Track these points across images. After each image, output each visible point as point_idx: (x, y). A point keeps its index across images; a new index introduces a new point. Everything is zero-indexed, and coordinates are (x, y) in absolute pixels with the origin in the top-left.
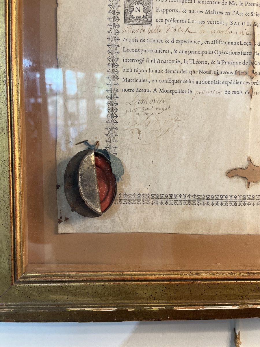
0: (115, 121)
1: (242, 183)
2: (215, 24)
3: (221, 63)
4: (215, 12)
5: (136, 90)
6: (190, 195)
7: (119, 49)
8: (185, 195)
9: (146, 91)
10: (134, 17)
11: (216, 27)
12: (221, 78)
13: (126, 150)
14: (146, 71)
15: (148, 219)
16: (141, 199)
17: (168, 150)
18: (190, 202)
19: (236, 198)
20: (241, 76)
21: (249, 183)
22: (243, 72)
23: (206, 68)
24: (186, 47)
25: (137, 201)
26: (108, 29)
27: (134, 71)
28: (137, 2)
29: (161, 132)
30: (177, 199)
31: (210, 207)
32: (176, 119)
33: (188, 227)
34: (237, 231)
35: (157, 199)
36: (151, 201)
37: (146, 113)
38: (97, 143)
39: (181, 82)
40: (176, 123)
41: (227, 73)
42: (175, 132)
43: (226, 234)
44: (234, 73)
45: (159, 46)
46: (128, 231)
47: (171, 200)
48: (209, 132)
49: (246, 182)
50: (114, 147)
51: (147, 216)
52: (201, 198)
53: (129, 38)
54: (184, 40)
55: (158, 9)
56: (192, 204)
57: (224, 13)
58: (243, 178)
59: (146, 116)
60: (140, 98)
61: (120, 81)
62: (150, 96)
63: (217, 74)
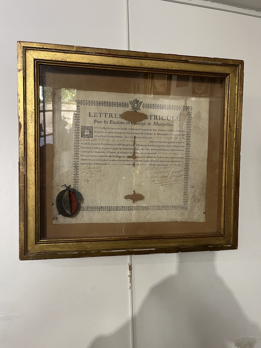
0: (77, 176)
1: (131, 201)
2: (119, 137)
3: (121, 153)
4: (118, 133)
5: (86, 164)
7: (79, 147)
8: (108, 207)
9: (91, 164)
10: (85, 135)
11: (119, 139)
12: (122, 159)
13: (82, 188)
14: (90, 156)
15: (92, 217)
16: (89, 209)
17: (100, 188)
19: (129, 207)
20: (130, 158)
22: (130, 156)
23: (115, 155)
24: (107, 146)
25: (87, 210)
26: (75, 139)
27: (86, 156)
28: (86, 129)
29: (97, 181)
30: (104, 209)
31: (118, 211)
32: (103, 175)
34: (129, 221)
35: (95, 209)
36: (93, 209)
38: (70, 186)
39: (105, 160)
40: (103, 177)
41: (124, 157)
42: (103, 181)
44: (127, 157)
45: (96, 146)
46: (83, 223)
47: (101, 209)
49: (133, 201)
50: (77, 187)
52: (114, 208)
53: (83, 143)
54: (106, 144)
55: (95, 131)
56: (110, 210)
57: (122, 133)
58: (131, 199)
59: (91, 174)
60: (88, 167)
61: (79, 160)
62: (92, 166)
63: (120, 157)
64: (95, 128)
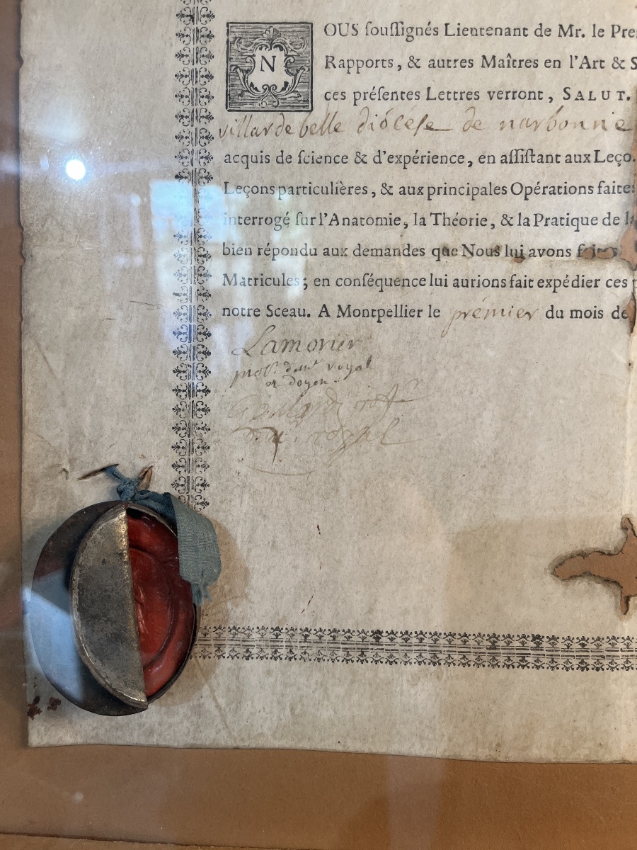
0: (200, 406)
1: (604, 599)
2: (514, 98)
3: (532, 222)
4: (511, 63)
5: (264, 312)
6: (436, 634)
7: (212, 185)
8: (421, 633)
9: (297, 314)
10: (256, 89)
11: (514, 109)
12: (534, 268)
13: (237, 491)
14: (294, 252)
15: (303, 705)
16: (284, 644)
17: (368, 493)
18: (438, 656)
19: (583, 645)
20: (596, 263)
21: (627, 599)
22: (603, 248)
23: (483, 238)
24: (419, 175)
25: (269, 651)
26: (178, 128)
27: (259, 254)
28: (265, 42)
29: (345, 438)
30: (397, 647)
31: (501, 673)
32: (390, 398)
33: (431, 736)
34: (586, 752)
35: (332, 645)
36: (315, 650)
37: (297, 381)
38: (146, 473)
39: (406, 282)
40: (391, 410)
41: (551, 253)
42: (386, 438)
43: (554, 761)
44: (575, 252)
45: (333, 173)
46: (241, 744)
47: (376, 647)
48: (497, 437)
49: (616, 597)
50: (198, 485)
51: (301, 697)
52: (471, 642)
53: (241, 152)
54: (412, 154)
55: (330, 59)
56: (442, 662)
57: (541, 64)
58: (607, 581)
59: (297, 390)
60: (276, 335)
61: (214, 284)
62: (308, 329)
63: (520, 258)
64: (331, 29)
